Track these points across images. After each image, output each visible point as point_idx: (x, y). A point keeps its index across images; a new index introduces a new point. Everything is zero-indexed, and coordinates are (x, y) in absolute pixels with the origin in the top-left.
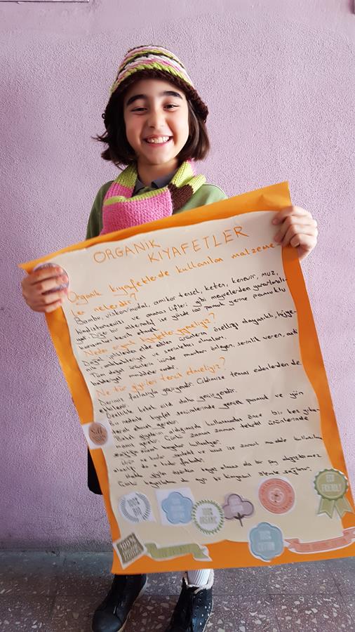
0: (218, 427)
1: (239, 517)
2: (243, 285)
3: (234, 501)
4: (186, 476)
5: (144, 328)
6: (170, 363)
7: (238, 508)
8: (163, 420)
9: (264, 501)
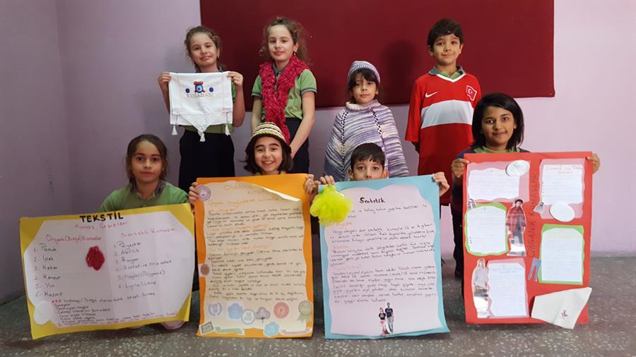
0: (262, 274)
1: (263, 318)
2: (285, 212)
3: (262, 311)
4: (242, 296)
5: (238, 223)
6: (246, 241)
7: (263, 314)
8: (238, 268)
9: (276, 312)
